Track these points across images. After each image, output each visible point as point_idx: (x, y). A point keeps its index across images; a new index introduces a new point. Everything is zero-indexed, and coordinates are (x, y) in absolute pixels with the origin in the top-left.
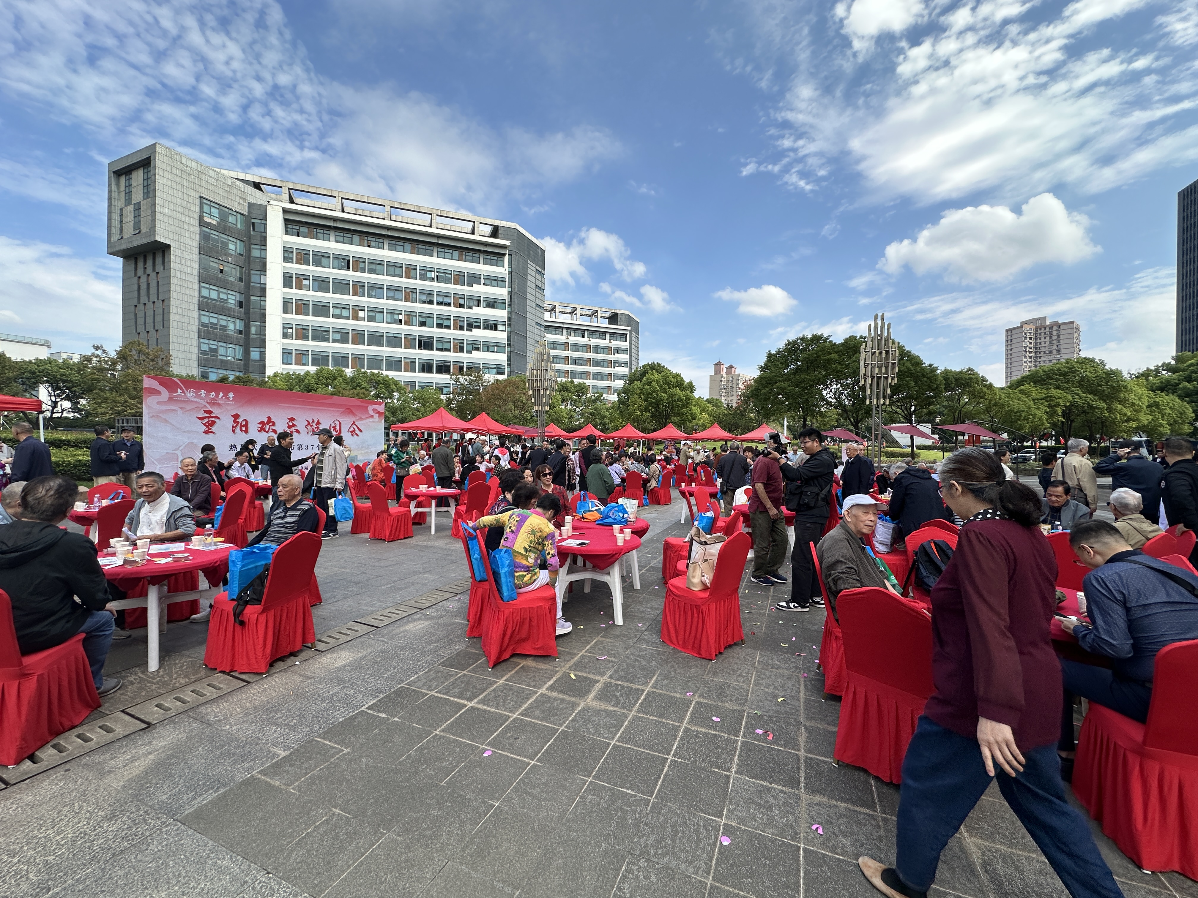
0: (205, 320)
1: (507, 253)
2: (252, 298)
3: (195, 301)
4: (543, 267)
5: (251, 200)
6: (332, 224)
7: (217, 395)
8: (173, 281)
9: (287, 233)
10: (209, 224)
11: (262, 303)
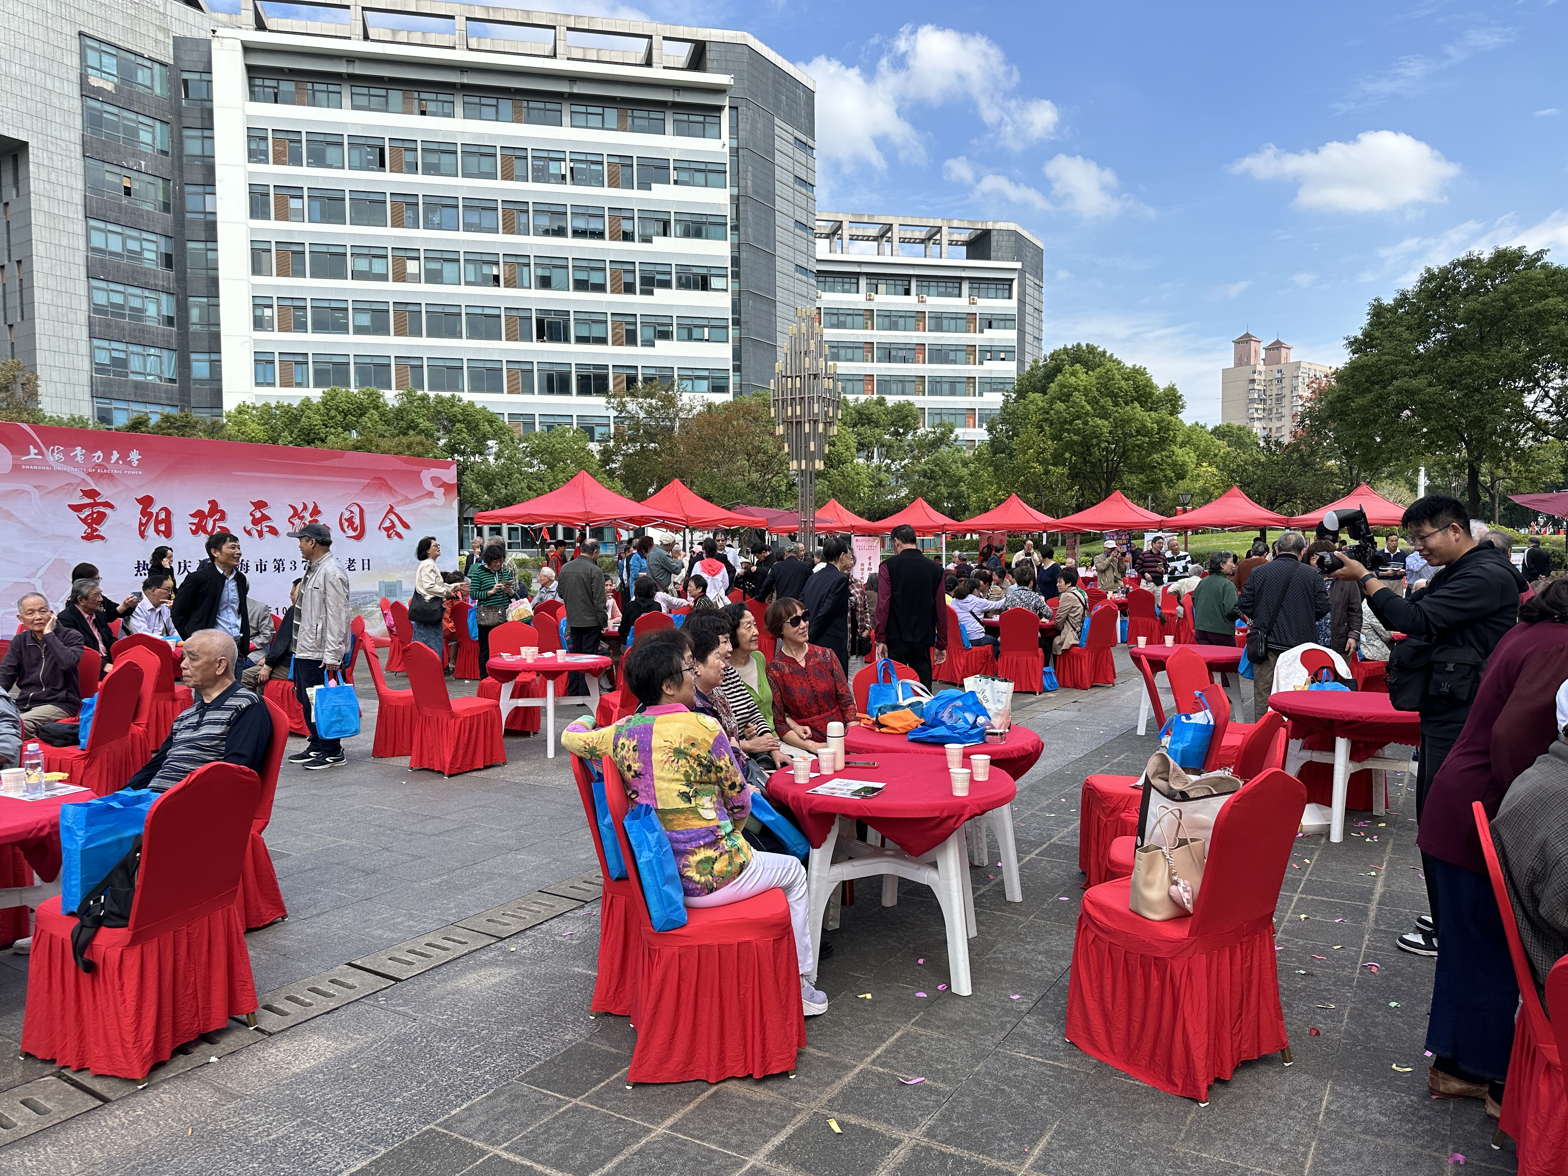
0: (101, 298)
1: (727, 103)
2: (190, 245)
3: (80, 259)
4: (811, 133)
5: (180, 31)
6: (343, 68)
7: (107, 457)
8: (37, 219)
9: (253, 96)
10: (100, 90)
11: (210, 255)
